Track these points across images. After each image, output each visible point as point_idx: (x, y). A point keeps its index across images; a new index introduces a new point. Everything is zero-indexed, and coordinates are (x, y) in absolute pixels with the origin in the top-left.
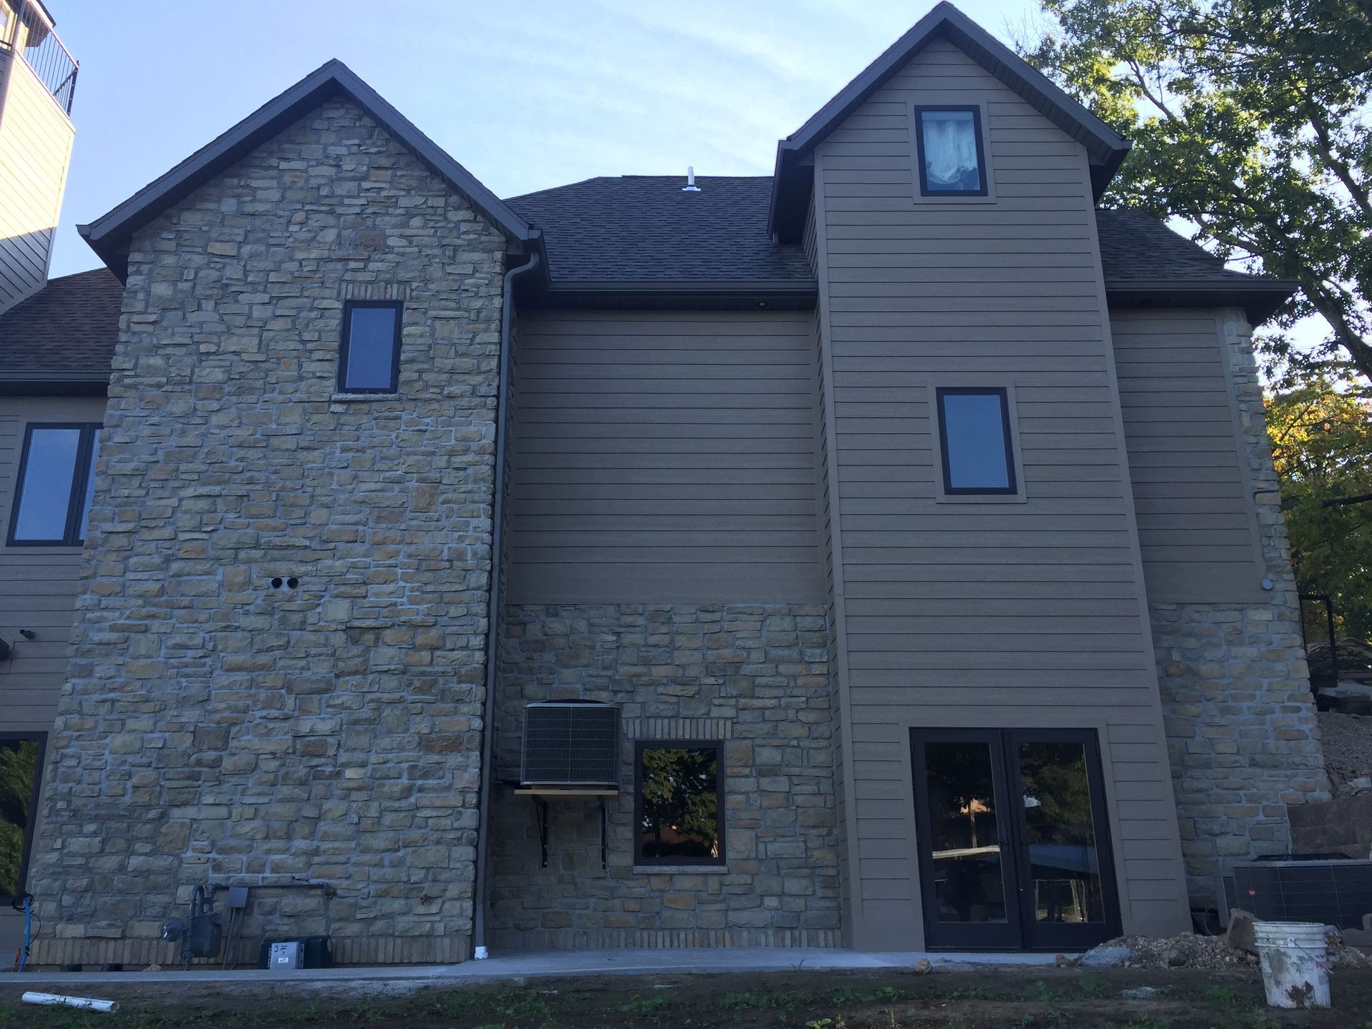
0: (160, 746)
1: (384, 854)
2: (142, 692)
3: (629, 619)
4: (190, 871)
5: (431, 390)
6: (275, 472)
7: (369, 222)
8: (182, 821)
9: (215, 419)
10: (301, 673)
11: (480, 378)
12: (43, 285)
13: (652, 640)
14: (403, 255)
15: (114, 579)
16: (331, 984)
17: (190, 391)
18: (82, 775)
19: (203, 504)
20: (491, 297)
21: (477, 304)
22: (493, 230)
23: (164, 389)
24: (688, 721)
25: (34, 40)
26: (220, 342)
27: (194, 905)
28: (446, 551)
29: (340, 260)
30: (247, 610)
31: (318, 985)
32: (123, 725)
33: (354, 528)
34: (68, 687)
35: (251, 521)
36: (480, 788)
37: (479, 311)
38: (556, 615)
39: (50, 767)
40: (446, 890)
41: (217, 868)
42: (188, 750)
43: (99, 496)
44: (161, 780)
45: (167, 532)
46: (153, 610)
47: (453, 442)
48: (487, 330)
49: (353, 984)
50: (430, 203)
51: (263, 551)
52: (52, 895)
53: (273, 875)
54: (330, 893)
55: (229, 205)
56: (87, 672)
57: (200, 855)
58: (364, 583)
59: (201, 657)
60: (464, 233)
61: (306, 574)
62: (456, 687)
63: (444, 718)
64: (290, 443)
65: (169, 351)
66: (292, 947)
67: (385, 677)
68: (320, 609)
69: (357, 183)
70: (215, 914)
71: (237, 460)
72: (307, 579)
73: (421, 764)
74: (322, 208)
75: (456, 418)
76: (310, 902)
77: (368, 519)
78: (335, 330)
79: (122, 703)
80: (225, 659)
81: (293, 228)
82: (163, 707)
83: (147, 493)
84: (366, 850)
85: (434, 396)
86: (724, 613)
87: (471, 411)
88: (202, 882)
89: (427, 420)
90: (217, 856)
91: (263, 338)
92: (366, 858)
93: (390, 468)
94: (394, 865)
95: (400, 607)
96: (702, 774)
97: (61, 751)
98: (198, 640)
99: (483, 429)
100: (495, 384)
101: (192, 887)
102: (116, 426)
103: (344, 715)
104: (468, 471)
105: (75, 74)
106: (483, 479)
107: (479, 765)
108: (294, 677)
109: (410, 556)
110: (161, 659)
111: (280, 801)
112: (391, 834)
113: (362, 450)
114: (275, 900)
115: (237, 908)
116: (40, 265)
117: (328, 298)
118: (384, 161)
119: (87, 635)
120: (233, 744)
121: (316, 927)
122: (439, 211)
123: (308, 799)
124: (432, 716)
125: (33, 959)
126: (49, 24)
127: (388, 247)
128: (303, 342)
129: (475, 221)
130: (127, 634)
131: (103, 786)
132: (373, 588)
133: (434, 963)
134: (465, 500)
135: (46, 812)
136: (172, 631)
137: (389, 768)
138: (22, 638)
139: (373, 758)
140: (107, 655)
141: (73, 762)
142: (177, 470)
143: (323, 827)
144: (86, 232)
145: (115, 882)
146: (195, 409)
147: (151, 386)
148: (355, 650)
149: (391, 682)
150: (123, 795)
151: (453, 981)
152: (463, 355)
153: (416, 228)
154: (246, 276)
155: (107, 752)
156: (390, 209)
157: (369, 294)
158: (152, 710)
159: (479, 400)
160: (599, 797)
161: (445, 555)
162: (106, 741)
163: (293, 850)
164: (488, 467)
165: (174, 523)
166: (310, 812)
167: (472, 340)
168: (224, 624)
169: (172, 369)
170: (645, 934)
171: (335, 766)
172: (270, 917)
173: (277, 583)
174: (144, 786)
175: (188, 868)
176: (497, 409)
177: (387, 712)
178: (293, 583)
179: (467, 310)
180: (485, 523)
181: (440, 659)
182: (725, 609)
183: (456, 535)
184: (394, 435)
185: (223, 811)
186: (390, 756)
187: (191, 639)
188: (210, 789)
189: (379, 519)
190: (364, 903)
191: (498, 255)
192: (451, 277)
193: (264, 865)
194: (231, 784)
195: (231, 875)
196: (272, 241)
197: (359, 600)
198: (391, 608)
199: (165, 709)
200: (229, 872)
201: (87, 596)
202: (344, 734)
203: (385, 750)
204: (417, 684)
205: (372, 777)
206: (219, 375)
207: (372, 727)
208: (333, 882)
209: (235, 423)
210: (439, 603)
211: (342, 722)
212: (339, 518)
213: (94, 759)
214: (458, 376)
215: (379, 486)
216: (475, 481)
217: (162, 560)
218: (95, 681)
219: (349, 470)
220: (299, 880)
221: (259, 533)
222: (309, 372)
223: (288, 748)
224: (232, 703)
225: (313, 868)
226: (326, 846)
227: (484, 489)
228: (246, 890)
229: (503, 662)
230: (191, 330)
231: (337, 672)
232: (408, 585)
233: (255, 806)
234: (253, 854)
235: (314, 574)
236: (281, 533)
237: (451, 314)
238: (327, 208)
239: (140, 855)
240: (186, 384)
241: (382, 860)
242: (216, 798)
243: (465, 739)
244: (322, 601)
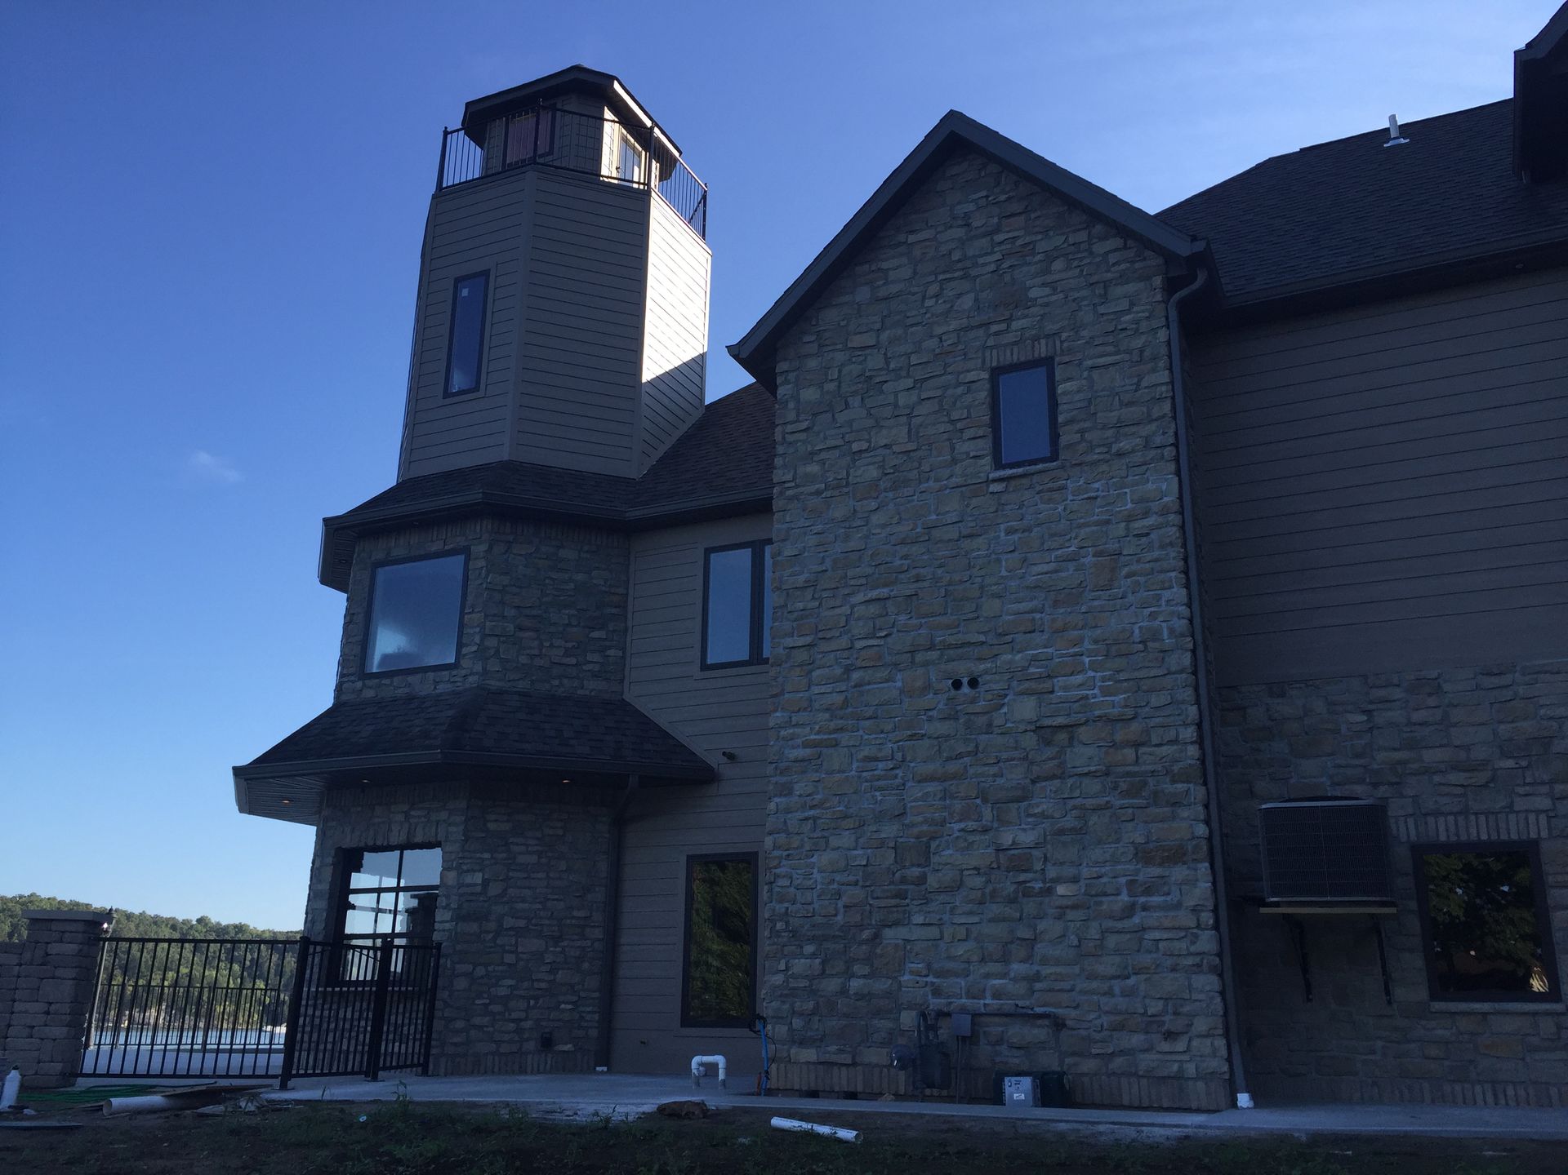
0: (864, 863)
1: (1113, 981)
2: (841, 808)
3: (1382, 693)
4: (909, 995)
5: (1097, 451)
6: (940, 566)
7: (1007, 278)
8: (897, 942)
9: (875, 519)
10: (995, 781)
11: (1153, 427)
12: (702, 411)
13: (1417, 716)
14: (1047, 305)
15: (801, 695)
16: (1076, 1126)
17: (848, 494)
18: (795, 895)
19: (873, 609)
20: (1154, 330)
21: (1138, 342)
22: (1148, 253)
23: (823, 496)
24: (1482, 818)
25: (664, 176)
26: (870, 438)
27: (919, 1031)
28: (1137, 631)
29: (980, 326)
30: (931, 716)
31: (1063, 1126)
32: (827, 843)
33: (1030, 616)
34: (772, 806)
35: (923, 621)
36: (1216, 906)
37: (1142, 351)
38: (1283, 695)
39: (766, 887)
40: (1191, 1025)
41: (937, 992)
42: (892, 867)
43: (776, 613)
44: (869, 898)
45: (844, 642)
46: (841, 723)
47: (1130, 506)
48: (1154, 370)
49: (1101, 1128)
50: (1071, 240)
51: (939, 652)
52: (782, 1018)
53: (995, 1002)
54: (1058, 1024)
55: (863, 294)
56: (786, 790)
57: (918, 978)
58: (1049, 676)
59: (892, 769)
60: (1114, 265)
61: (986, 672)
62: (1169, 788)
63: (1160, 825)
64: (952, 533)
65: (823, 455)
66: (1027, 1082)
67: (1086, 781)
68: (1005, 710)
69: (989, 238)
70: (942, 1043)
71: (901, 558)
72: (988, 677)
73: (1141, 877)
75: (1130, 478)
76: (1038, 1033)
77: (1044, 605)
78: (984, 403)
79: (823, 820)
80: (915, 769)
81: (929, 303)
82: (862, 823)
83: (821, 604)
84: (1092, 976)
85: (1102, 457)
86: (1517, 675)
87: (1145, 467)
88: (923, 1007)
89: (1096, 485)
90: (935, 980)
91: (912, 427)
92: (1094, 985)
93: (1061, 545)
94: (1124, 994)
95: (1093, 701)
96: (1503, 885)
97: (774, 871)
98: (887, 751)
99: (1163, 486)
100: (1171, 432)
101: (914, 1013)
102: (784, 540)
103: (1046, 824)
104: (1152, 536)
105: (704, 197)
106: (1171, 544)
107: (1211, 878)
108: (988, 785)
109: (1096, 642)
110: (853, 773)
111: (990, 921)
112: (1117, 959)
113: (1029, 530)
114: (1000, 1029)
115: (963, 1037)
116: (696, 391)
117: (973, 370)
118: (1015, 207)
119: (783, 753)
120: (935, 859)
121: (1049, 1061)
122: (1083, 246)
123: (1021, 919)
124: (1146, 822)
125: (773, 1083)
126: (676, 154)
127: (1030, 300)
128: (952, 422)
129: (1125, 247)
130: (819, 749)
131: (816, 906)
132: (1060, 681)
133: (1189, 1110)
134: (1152, 569)
135: (767, 933)
136: (861, 744)
137: (1105, 883)
138: (725, 759)
139: (1086, 872)
140: (804, 772)
141: (786, 882)
142: (845, 576)
143: (1040, 949)
144: (735, 352)
145: (839, 1006)
146: (855, 511)
147: (811, 494)
148: (1050, 752)
149: (1094, 786)
150: (836, 915)
151: (1218, 1132)
152: (1130, 404)
153: (1060, 271)
154: (888, 363)
155: (815, 871)
156: (1027, 258)
157: (1015, 357)
158: (852, 826)
159: (1155, 452)
160: (1372, 916)
161: (1137, 636)
162: (813, 860)
163: (1012, 975)
164: (1174, 529)
165: (850, 631)
166: (1024, 932)
167: (1138, 384)
168: (909, 733)
169: (828, 474)
170: (1458, 1088)
171: (1044, 882)
172: (998, 1048)
173: (957, 685)
174: (855, 905)
175: (908, 992)
176: (1177, 460)
177: (1094, 819)
178: (973, 683)
180: (1180, 593)
181: (1145, 757)
182: (1518, 668)
183: (1147, 612)
184: (1061, 508)
185: (934, 932)
186: (1103, 870)
187: (880, 750)
188: (919, 907)
189: (1056, 604)
190: (1098, 1036)
191: (1158, 281)
192: (1105, 318)
193: (984, 990)
194: (938, 902)
195: (952, 1000)
196: (909, 321)
197: (1046, 696)
198: (1082, 702)
199: (863, 826)
200: (948, 997)
201: (778, 714)
202: (1049, 846)
203: (1097, 863)
204: (1123, 786)
205: (1086, 894)
206: (873, 473)
207: (1079, 836)
208: (1060, 1011)
209: (895, 520)
210: (1136, 692)
211: (1045, 833)
212: (1013, 607)
213: (804, 878)
214: (1127, 429)
215: (1052, 566)
216: (1162, 547)
217: (842, 670)
218: (794, 799)
219: (1016, 553)
220: (1023, 1008)
221: (933, 632)
222: (963, 453)
223: (992, 862)
224: (928, 815)
225: (1036, 995)
226: (1047, 971)
227: (1173, 555)
228: (969, 1018)
229: (1223, 756)
230: (843, 430)
231: (1032, 778)
232: (1099, 674)
233: (967, 926)
234: (970, 978)
235: (994, 671)
236: (955, 631)
237: (1109, 359)
238: (961, 273)
239: (859, 977)
240: (844, 487)
241: (1111, 988)
242: (926, 917)
243: (1190, 847)
244: (1006, 700)
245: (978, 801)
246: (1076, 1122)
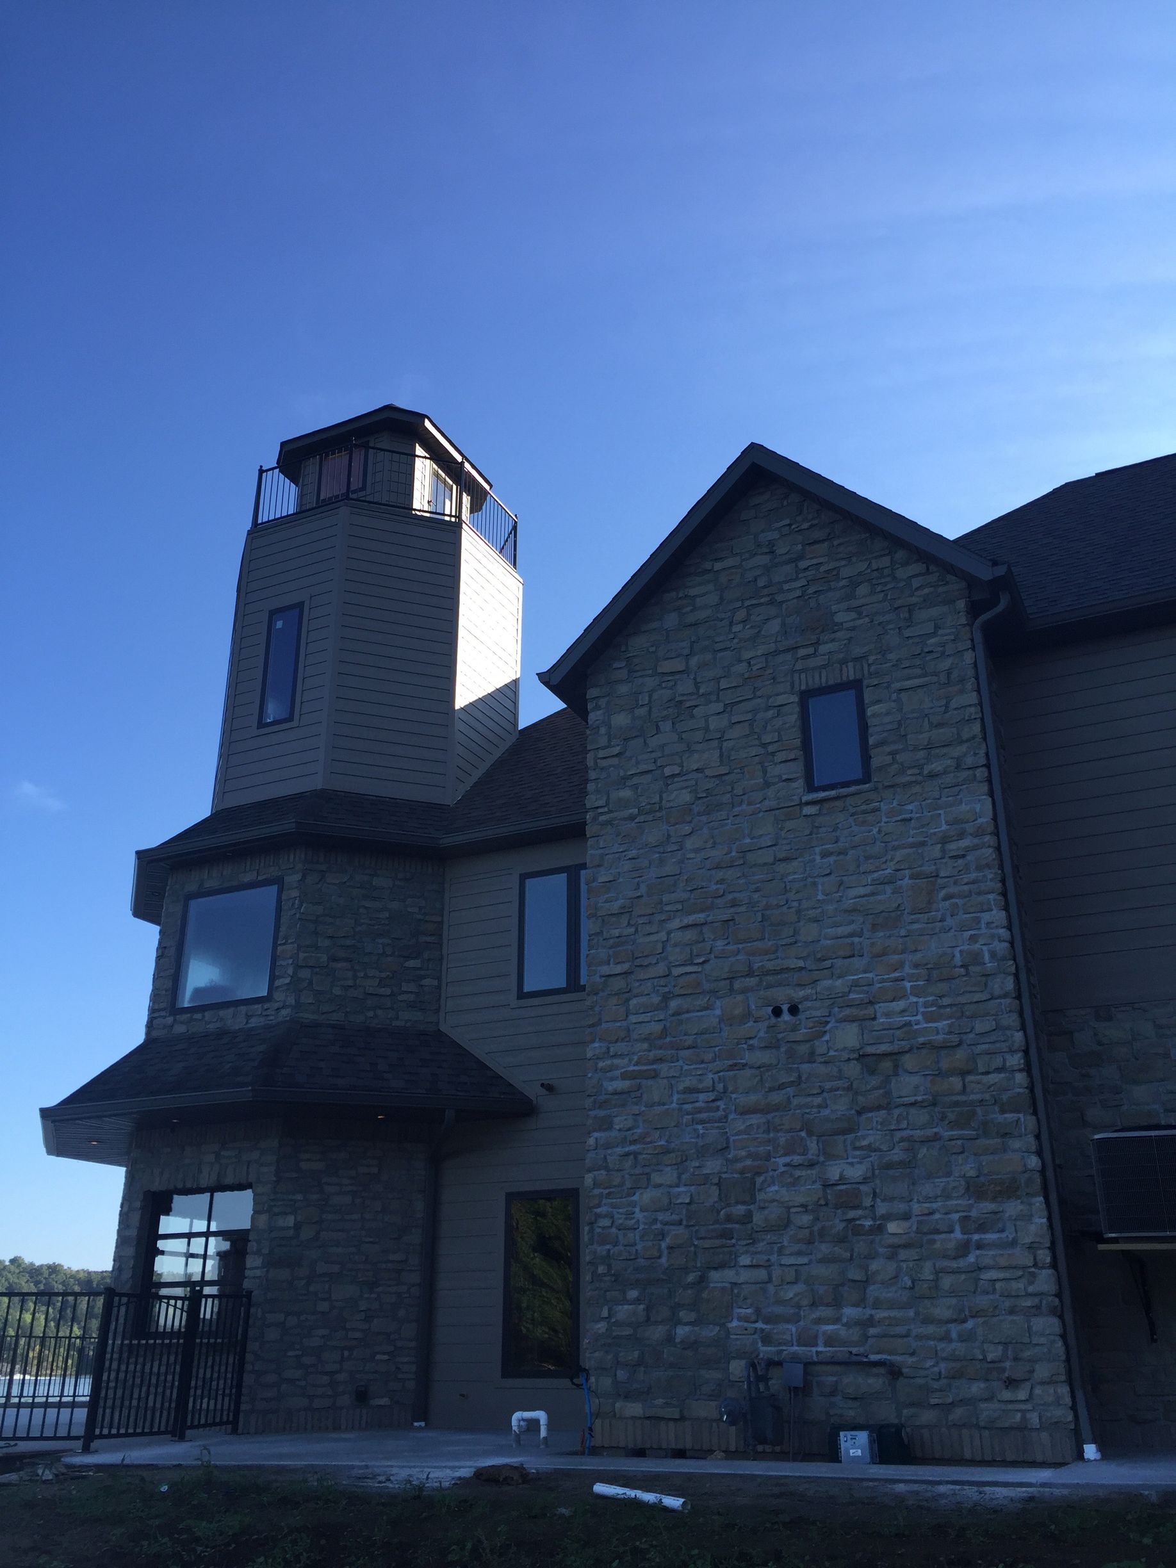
0: (687, 1201)
1: (950, 1325)
2: (660, 1143)
4: (738, 1342)
5: (909, 772)
6: (757, 890)
7: (813, 603)
8: (723, 1285)
9: (689, 844)
10: (819, 1112)
11: (963, 748)
12: (516, 735)
14: (853, 629)
15: (619, 1024)
16: (916, 1487)
17: (661, 818)
18: (617, 1237)
19: (690, 935)
20: (960, 653)
21: (947, 664)
22: (949, 577)
23: (636, 821)
25: (475, 508)
26: (682, 762)
27: (749, 1383)
28: (958, 955)
29: (788, 650)
30: (751, 1045)
31: (901, 1488)
32: (649, 1179)
33: (848, 940)
34: (591, 1141)
35: (741, 946)
36: (1053, 1243)
37: (949, 673)
38: (1109, 1018)
39: (587, 1228)
40: (1033, 1371)
41: (767, 1339)
42: (716, 1205)
43: (593, 940)
44: (694, 1239)
45: (661, 969)
46: (660, 1053)
47: (944, 827)
48: (962, 692)
49: (942, 1489)
50: (874, 566)
51: (757, 978)
52: (606, 1369)
53: (828, 1349)
54: (894, 1372)
55: (671, 620)
56: (606, 1124)
57: (746, 1324)
58: (871, 1003)
59: (713, 1101)
60: (917, 589)
61: (806, 998)
62: (998, 1118)
63: (991, 1157)
64: (767, 856)
65: (636, 780)
66: (863, 1437)
67: (913, 1111)
68: (826, 1038)
69: (794, 564)
70: (773, 1394)
71: (717, 883)
72: (809, 1004)
73: (974, 1213)
74: (762, 600)
75: (944, 799)
76: (874, 1382)
77: (862, 929)
78: (794, 727)
79: (644, 1156)
80: (738, 1101)
81: (736, 628)
82: (684, 1158)
83: (636, 931)
84: (927, 1320)
85: (913, 779)
87: (958, 788)
88: (752, 1356)
89: (910, 807)
90: (764, 1326)
91: (724, 749)
92: (931, 1329)
93: (877, 867)
94: (963, 1338)
95: (916, 1027)
97: (595, 1210)
98: (707, 1082)
99: (977, 807)
100: (982, 752)
101: (743, 1362)
102: (599, 866)
103: (874, 1157)
104: (969, 858)
105: (515, 528)
106: (988, 866)
107: (1045, 1213)
108: (812, 1117)
109: (916, 966)
110: (674, 1105)
111: (820, 1261)
112: (954, 1301)
113: (843, 852)
114: (834, 1379)
115: (794, 1388)
116: (510, 717)
117: (782, 694)
118: (818, 534)
119: (602, 1085)
120: (760, 1196)
121: (886, 1413)
122: (886, 572)
123: (851, 1259)
124: (975, 1155)
125: (597, 1441)
126: (487, 487)
127: (836, 624)
128: (764, 745)
129: (928, 572)
130: (638, 1081)
131: (639, 1247)
132: (881, 1008)
133: (1033, 1465)
134: (970, 892)
135: (588, 1278)
136: (681, 1074)
137: (937, 1220)
138: (544, 1092)
139: (916, 1208)
140: (623, 1105)
141: (606, 1222)
142: (661, 902)
143: (873, 1291)
144: (546, 678)
145: (665, 1355)
146: (669, 836)
147: (625, 819)
148: (874, 1081)
149: (921, 1117)
150: (659, 1257)
151: (1065, 1492)
152: (940, 725)
153: (864, 596)
154: (698, 688)
155: (637, 1210)
156: (832, 584)
157: (824, 680)
158: (674, 1162)
159: (967, 773)
161: (958, 960)
162: (635, 1198)
163: (845, 1320)
164: (991, 850)
165: (666, 958)
166: (855, 1274)
167: (947, 706)
168: (730, 1062)
169: (641, 799)
171: (874, 1219)
172: (832, 1399)
173: (777, 1012)
174: (679, 1247)
175: (737, 1339)
176: (989, 781)
177: (923, 1151)
178: (794, 1010)
179: (935, 674)
180: (998, 916)
181: (973, 1086)
183: (967, 934)
184: (875, 831)
185: (762, 1274)
186: (935, 1206)
187: (700, 1081)
188: (745, 1249)
189: (875, 927)
190: (936, 1385)
191: (961, 604)
192: (911, 641)
193: (816, 1337)
194: (765, 1242)
195: (782, 1348)
196: (718, 646)
197: (868, 1023)
198: (905, 1029)
199: (685, 1161)
200: (780, 1344)
201: (596, 1045)
202: (878, 1181)
203: (928, 1199)
204: (951, 1116)
205: (919, 1231)
206: (686, 797)
207: (908, 1170)
208: (898, 1358)
209: (709, 845)
210: (960, 1017)
211: (873, 1166)
212: (831, 931)
213: (626, 1218)
214: (937, 751)
215: (868, 890)
216: (979, 868)
217: (660, 998)
218: (614, 1134)
219: (832, 877)
220: (856, 1355)
221: (751, 958)
222: (775, 776)
223: (819, 1199)
224: (752, 1149)
225: (871, 1341)
226: (880, 1314)
227: (990, 876)
228: (801, 1366)
229: (1052, 1083)
230: (654, 755)
231: (858, 1109)
232: (921, 1000)
233: (795, 1268)
234: (802, 1323)
235: (815, 998)
236: (772, 956)
237: (917, 682)
238: (767, 599)
239: (686, 1324)
240: (656, 811)
241: (948, 1332)
242: (753, 1258)
243: (1023, 1181)
244: (828, 1027)
245: (803, 1134)
246: (915, 1482)
